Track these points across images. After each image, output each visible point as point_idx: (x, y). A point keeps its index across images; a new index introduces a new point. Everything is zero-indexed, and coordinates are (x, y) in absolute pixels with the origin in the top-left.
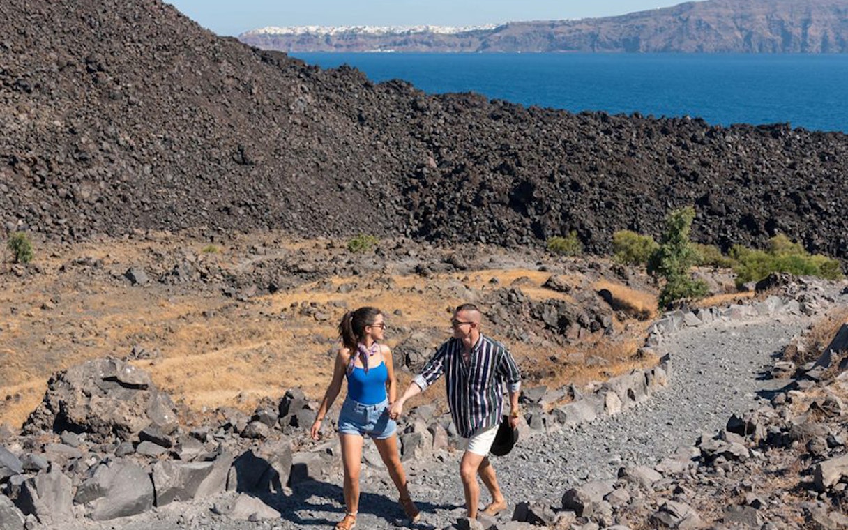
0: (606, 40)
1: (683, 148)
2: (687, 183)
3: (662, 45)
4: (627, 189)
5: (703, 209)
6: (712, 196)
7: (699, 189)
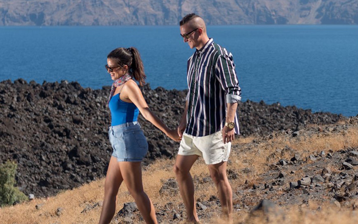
0: (15, 15)
1: (59, 109)
2: (61, 138)
3: (63, 19)
4: (6, 146)
5: (73, 160)
6: (81, 148)
7: (70, 143)
